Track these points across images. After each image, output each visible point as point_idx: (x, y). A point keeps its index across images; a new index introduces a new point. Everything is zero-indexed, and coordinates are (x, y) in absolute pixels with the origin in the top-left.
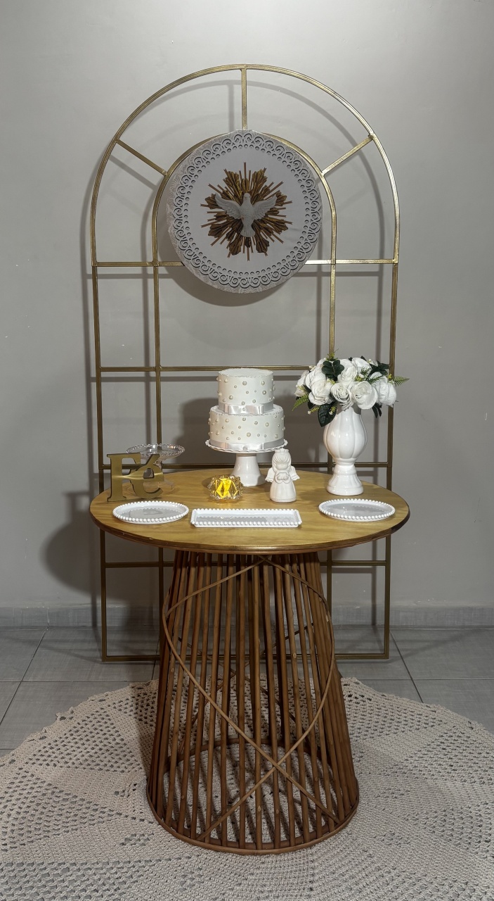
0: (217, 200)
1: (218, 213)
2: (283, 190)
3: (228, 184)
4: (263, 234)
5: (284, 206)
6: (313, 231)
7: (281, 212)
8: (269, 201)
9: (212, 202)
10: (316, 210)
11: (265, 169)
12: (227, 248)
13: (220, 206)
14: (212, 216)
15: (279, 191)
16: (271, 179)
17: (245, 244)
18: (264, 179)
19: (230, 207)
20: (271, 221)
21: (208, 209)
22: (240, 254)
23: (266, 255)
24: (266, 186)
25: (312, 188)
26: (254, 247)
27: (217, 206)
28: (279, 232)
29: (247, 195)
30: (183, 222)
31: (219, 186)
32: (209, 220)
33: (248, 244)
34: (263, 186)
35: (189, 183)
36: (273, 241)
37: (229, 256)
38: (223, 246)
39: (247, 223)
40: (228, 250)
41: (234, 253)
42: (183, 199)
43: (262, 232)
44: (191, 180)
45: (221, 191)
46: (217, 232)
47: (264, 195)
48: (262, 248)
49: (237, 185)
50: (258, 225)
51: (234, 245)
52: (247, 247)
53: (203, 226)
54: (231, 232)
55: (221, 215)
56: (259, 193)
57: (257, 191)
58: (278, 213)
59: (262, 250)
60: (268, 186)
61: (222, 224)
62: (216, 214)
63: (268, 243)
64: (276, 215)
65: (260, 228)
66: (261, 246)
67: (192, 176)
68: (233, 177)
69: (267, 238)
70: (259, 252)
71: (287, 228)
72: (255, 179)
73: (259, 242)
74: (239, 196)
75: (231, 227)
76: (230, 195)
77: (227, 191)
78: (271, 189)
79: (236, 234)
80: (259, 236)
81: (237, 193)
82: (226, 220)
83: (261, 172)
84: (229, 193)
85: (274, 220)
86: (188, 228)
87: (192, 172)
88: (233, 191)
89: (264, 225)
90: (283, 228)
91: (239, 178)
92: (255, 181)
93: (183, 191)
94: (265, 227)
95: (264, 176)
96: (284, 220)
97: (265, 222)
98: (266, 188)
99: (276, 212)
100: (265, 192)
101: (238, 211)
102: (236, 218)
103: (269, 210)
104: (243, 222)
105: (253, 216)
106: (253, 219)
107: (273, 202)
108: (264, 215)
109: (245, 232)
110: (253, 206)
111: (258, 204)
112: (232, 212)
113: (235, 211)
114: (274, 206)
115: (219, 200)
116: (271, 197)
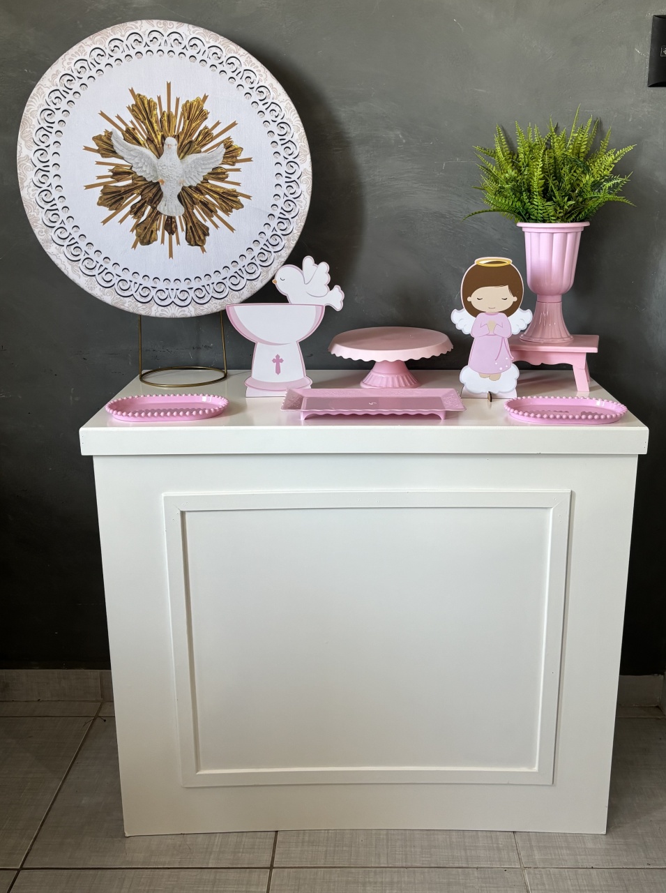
0: (114, 143)
1: (117, 166)
2: (236, 138)
3: (136, 117)
4: (198, 213)
5: (237, 166)
6: (288, 216)
7: (232, 176)
8: (212, 156)
9: (105, 146)
10: (294, 177)
11: (205, 97)
12: (132, 231)
13: (121, 154)
14: (106, 170)
15: (229, 138)
16: (216, 115)
17: (165, 228)
18: (203, 115)
19: (139, 159)
20: (212, 191)
21: (99, 157)
22: (156, 245)
23: (203, 250)
25: (287, 138)
26: (182, 235)
28: (227, 211)
29: (171, 142)
30: (51, 175)
31: (118, 117)
32: (99, 177)
33: (170, 226)
34: (201, 128)
35: (63, 105)
36: (217, 226)
37: (134, 246)
38: (123, 226)
39: (171, 191)
40: (133, 237)
41: (145, 241)
42: (51, 133)
43: (197, 209)
44: (67, 100)
45: (124, 128)
46: (113, 201)
47: (202, 144)
48: (197, 238)
49: (153, 120)
50: (191, 197)
51: (146, 228)
52: (169, 234)
53: (88, 187)
54: (139, 205)
55: (121, 170)
56: (193, 139)
57: (190, 135)
58: (227, 177)
59: (195, 242)
60: (210, 127)
61: (124, 186)
62: (112, 167)
63: (208, 229)
64: (222, 180)
65: (194, 203)
66: (195, 233)
67: (68, 93)
68: (146, 105)
69: (205, 220)
70: (191, 244)
71: (242, 206)
72: (186, 115)
73: (191, 227)
74: (156, 141)
75: (141, 194)
76: (139, 136)
77: (134, 129)
78: (215, 132)
79: (149, 207)
80: (192, 215)
81: (153, 135)
82: (130, 182)
83: (199, 102)
84: (138, 134)
85: (218, 189)
86: (60, 188)
87: (70, 85)
88: (146, 130)
89: (201, 197)
90: (235, 205)
91: (156, 108)
92: (186, 117)
93: (51, 118)
94: (202, 200)
95: (204, 109)
96: (237, 191)
97: (203, 191)
98: (206, 130)
99: (224, 176)
100: (204, 138)
101: (154, 166)
102: (149, 180)
103: (210, 170)
104: (163, 188)
105: (182, 179)
106: (182, 186)
107: (218, 158)
108: (202, 179)
109: (166, 208)
110: (181, 162)
111: (191, 158)
112: (142, 167)
113: (148, 166)
114: (220, 164)
115: (118, 142)
116: (216, 148)
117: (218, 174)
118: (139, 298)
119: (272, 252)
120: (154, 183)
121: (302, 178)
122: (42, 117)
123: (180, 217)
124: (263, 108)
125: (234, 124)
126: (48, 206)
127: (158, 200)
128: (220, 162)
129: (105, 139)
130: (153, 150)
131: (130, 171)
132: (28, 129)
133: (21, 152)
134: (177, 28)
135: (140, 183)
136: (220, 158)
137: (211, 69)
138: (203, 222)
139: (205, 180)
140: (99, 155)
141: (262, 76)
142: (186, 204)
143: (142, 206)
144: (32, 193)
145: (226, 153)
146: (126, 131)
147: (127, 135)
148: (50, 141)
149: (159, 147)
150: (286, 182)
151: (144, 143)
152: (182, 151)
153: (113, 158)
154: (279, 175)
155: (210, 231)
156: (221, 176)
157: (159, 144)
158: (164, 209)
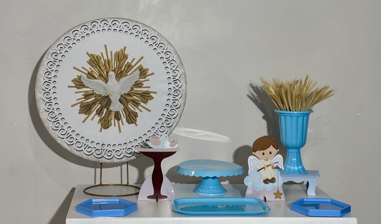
0: (83, 81)
1: (86, 92)
2: (144, 64)
3: (92, 66)
4: (131, 107)
5: (147, 78)
6: (177, 98)
7: (145, 84)
8: (133, 76)
9: (79, 83)
10: (177, 78)
11: (125, 48)
12: (98, 123)
13: (87, 85)
14: (80, 96)
15: (141, 65)
16: (132, 55)
17: (115, 118)
18: (126, 57)
19: (97, 86)
20: (136, 94)
21: (76, 90)
22: (112, 128)
23: (136, 125)
24: (128, 63)
25: (171, 59)
26: (124, 119)
27: (83, 86)
28: (145, 102)
29: (112, 74)
30: (53, 104)
31: (83, 68)
32: (78, 100)
33: (117, 116)
34: (126, 63)
35: (55, 68)
36: (141, 111)
37: (101, 131)
38: (94, 121)
39: (115, 99)
40: (99, 126)
41: (106, 127)
42: (51, 83)
43: (130, 105)
44: (56, 65)
45: (87, 72)
46: (86, 110)
47: (127, 71)
48: (132, 120)
49: (101, 65)
50: (126, 99)
51: (105, 120)
52: (118, 121)
53: (72, 106)
54: (100, 109)
55: (88, 93)
56: (122, 70)
57: (121, 68)
58: (143, 85)
59: (132, 122)
60: (130, 62)
61: (91, 101)
62: (83, 93)
63: (137, 113)
64: (141, 87)
65: (128, 101)
66: (131, 117)
67: (56, 62)
68: (96, 59)
69: (135, 109)
70: (129, 123)
71: (153, 98)
72: (117, 59)
73: (128, 114)
74: (104, 75)
75: (100, 103)
76: (95, 75)
77: (92, 72)
78: (133, 64)
79: (105, 109)
80: (128, 108)
81: (102, 72)
82: (94, 98)
83: (122, 51)
85: (139, 92)
86: (59, 109)
87: (56, 57)
88: (98, 71)
89: (131, 98)
90: (149, 98)
91: (101, 59)
92: (117, 60)
93: (50, 76)
94: (132, 99)
95: (125, 54)
96: (149, 91)
97: (132, 95)
98: (128, 64)
99: (141, 85)
100: (128, 68)
101: (105, 88)
102: (103, 95)
103: (134, 84)
104: (111, 98)
105: (120, 91)
106: (120, 95)
107: (137, 76)
108: (130, 89)
109: (114, 108)
110: (118, 83)
111: (123, 79)
112: (99, 90)
113: (102, 89)
114: (138, 79)
115: (84, 80)
116: (135, 72)
117: (138, 84)
118: (107, 157)
119: (172, 119)
120: (106, 96)
121: (181, 77)
122: (45, 76)
123: (122, 111)
124: (156, 47)
125: (142, 58)
126: (54, 120)
127: (109, 105)
128: (138, 78)
129: (78, 80)
130: (103, 80)
131: (93, 93)
135: (99, 98)
136: (138, 76)
137: (125, 33)
138: (134, 111)
139: (132, 89)
140: (76, 89)
142: (124, 103)
143: (102, 109)
144: (45, 115)
146: (88, 74)
147: (89, 75)
148: (51, 87)
149: (106, 78)
150: (173, 81)
151: (98, 78)
152: (118, 77)
153: (84, 88)
154: (169, 78)
155: (138, 115)
156: (140, 85)
157: (105, 76)
158: (113, 108)
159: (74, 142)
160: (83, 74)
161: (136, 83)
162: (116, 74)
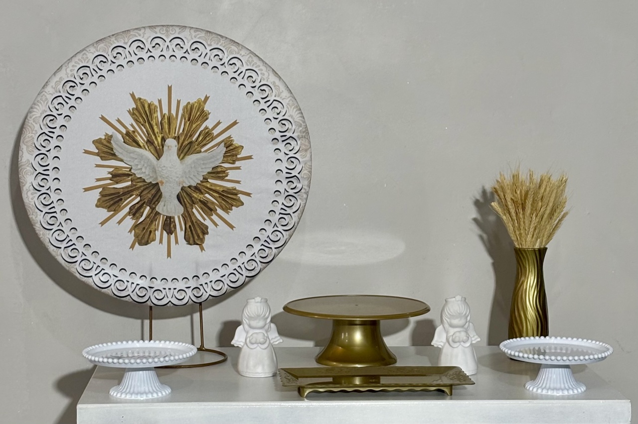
0: (114, 146)
1: (116, 168)
2: (237, 136)
3: (136, 121)
4: (197, 213)
5: (238, 164)
6: (289, 211)
7: (232, 175)
8: (212, 155)
9: (105, 149)
10: (294, 173)
11: (207, 98)
12: (130, 231)
13: (120, 156)
14: (105, 173)
15: (230, 137)
16: (217, 115)
17: (164, 228)
18: (204, 116)
19: (139, 161)
20: (212, 190)
21: (98, 160)
22: (154, 245)
23: (202, 249)
24: (206, 128)
25: (288, 134)
26: (181, 234)
27: (114, 156)
28: (227, 209)
29: (171, 143)
30: (50, 179)
31: (119, 121)
32: (98, 180)
33: (169, 226)
34: (202, 128)
35: (65, 110)
36: (216, 225)
37: (132, 247)
39: (170, 191)
40: (132, 237)
42: (52, 137)
43: (196, 208)
44: (69, 105)
45: (124, 131)
46: (112, 202)
47: (202, 144)
48: (196, 237)
49: (154, 123)
50: (190, 197)
51: (144, 228)
52: (168, 234)
53: (86, 190)
54: (137, 206)
55: (120, 172)
56: (194, 139)
57: (191, 136)
58: (227, 176)
59: (194, 241)
61: (123, 188)
62: (111, 170)
63: (207, 227)
64: (222, 179)
65: (193, 202)
66: (194, 232)
67: (70, 99)
68: (147, 109)
69: (204, 219)
70: (189, 244)
71: (242, 204)
72: (187, 116)
73: (190, 226)
74: (156, 142)
75: (140, 195)
76: (139, 139)
77: (134, 132)
78: (215, 132)
79: (148, 208)
80: (192, 214)
81: (154, 137)
82: (130, 183)
83: (200, 103)
84: (138, 136)
85: (218, 188)
86: (59, 191)
87: (72, 91)
88: (146, 133)
89: (200, 196)
90: (234, 203)
91: (157, 111)
92: (187, 119)
93: (53, 123)
94: (202, 199)
95: (205, 109)
96: (237, 189)
97: (203, 191)
98: (207, 130)
99: (224, 175)
100: (204, 138)
101: (154, 168)
102: (148, 181)
103: (210, 170)
104: (163, 189)
105: (181, 180)
106: (181, 186)
107: (218, 157)
108: (202, 179)
109: (165, 208)
110: (181, 163)
111: (191, 159)
112: (141, 169)
113: (148, 168)
114: (220, 163)
115: (117, 145)
116: (216, 148)
117: (218, 173)
121: (302, 173)
122: (44, 122)
123: (179, 217)
124: (265, 107)
125: (235, 123)
126: (46, 210)
127: (157, 201)
128: (221, 161)
129: (105, 143)
131: (129, 173)
132: (30, 135)
133: (22, 156)
134: (179, 33)
135: (140, 184)
136: (220, 157)
137: (213, 70)
138: (202, 221)
139: (205, 179)
140: (98, 158)
141: (263, 74)
142: (185, 204)
143: (141, 206)
144: (31, 196)
145: (226, 152)
146: (125, 134)
147: (128, 138)
148: (51, 146)
149: (159, 149)
150: (287, 178)
151: (144, 145)
152: (182, 152)
153: (113, 160)
154: (279, 171)
155: (209, 230)
156: (221, 175)
157: (159, 146)
158: (163, 209)
159: (79, 259)
160: (117, 133)
161: (215, 171)
162: (180, 145)
